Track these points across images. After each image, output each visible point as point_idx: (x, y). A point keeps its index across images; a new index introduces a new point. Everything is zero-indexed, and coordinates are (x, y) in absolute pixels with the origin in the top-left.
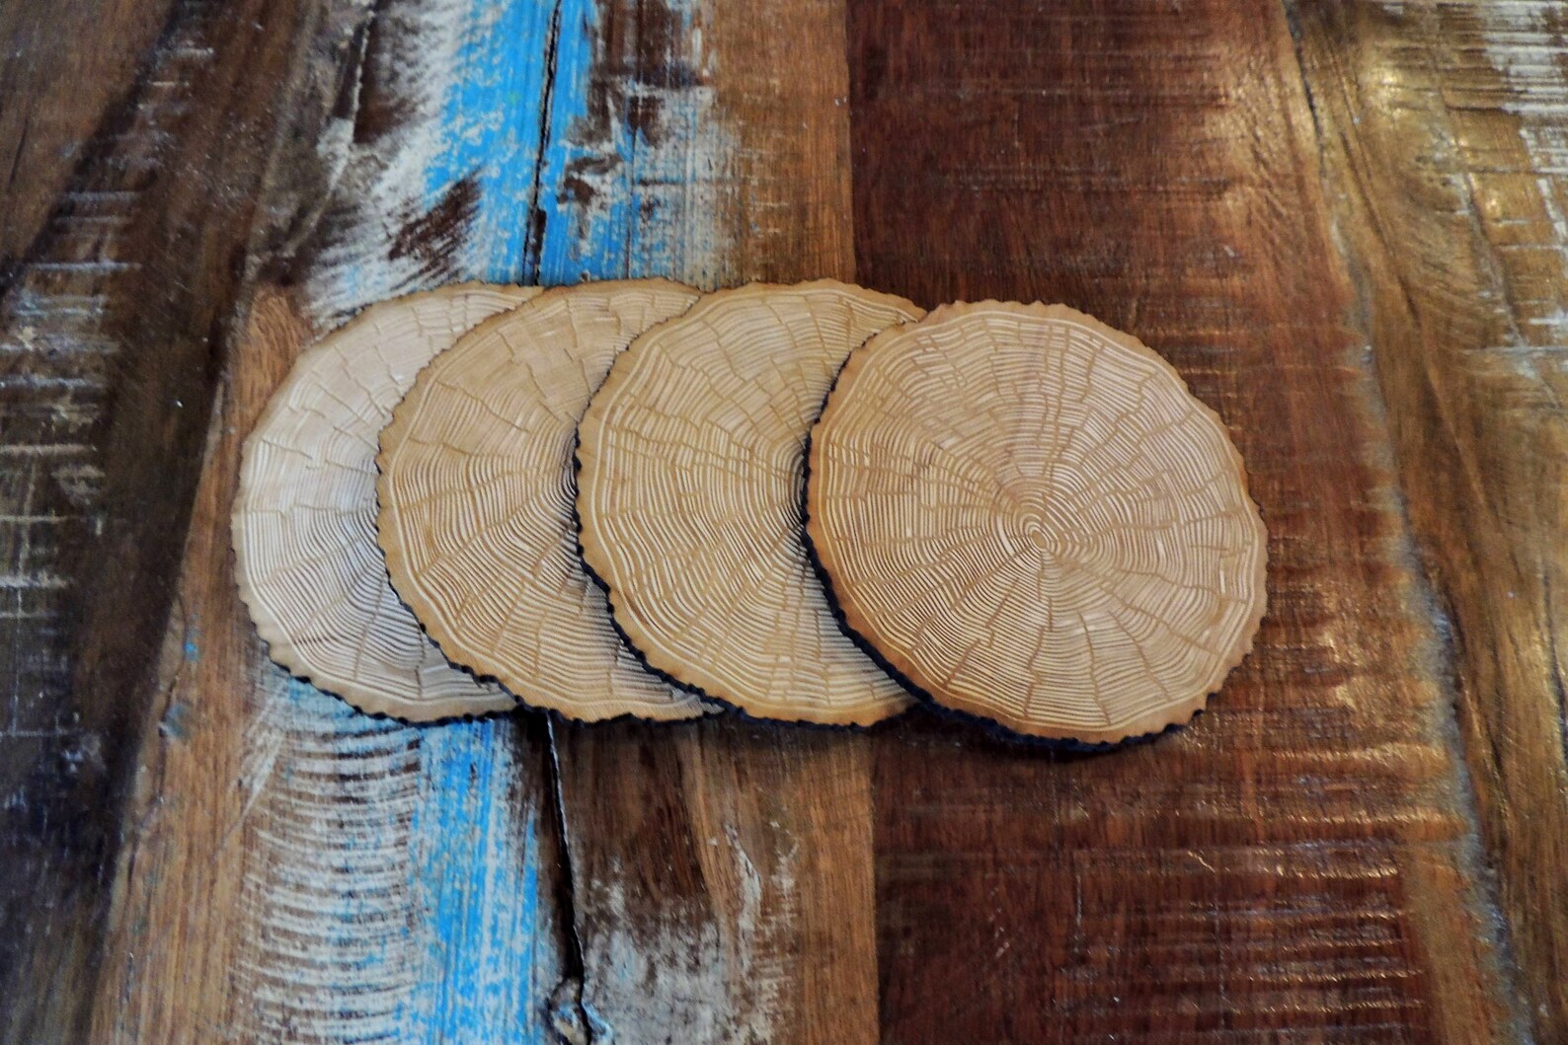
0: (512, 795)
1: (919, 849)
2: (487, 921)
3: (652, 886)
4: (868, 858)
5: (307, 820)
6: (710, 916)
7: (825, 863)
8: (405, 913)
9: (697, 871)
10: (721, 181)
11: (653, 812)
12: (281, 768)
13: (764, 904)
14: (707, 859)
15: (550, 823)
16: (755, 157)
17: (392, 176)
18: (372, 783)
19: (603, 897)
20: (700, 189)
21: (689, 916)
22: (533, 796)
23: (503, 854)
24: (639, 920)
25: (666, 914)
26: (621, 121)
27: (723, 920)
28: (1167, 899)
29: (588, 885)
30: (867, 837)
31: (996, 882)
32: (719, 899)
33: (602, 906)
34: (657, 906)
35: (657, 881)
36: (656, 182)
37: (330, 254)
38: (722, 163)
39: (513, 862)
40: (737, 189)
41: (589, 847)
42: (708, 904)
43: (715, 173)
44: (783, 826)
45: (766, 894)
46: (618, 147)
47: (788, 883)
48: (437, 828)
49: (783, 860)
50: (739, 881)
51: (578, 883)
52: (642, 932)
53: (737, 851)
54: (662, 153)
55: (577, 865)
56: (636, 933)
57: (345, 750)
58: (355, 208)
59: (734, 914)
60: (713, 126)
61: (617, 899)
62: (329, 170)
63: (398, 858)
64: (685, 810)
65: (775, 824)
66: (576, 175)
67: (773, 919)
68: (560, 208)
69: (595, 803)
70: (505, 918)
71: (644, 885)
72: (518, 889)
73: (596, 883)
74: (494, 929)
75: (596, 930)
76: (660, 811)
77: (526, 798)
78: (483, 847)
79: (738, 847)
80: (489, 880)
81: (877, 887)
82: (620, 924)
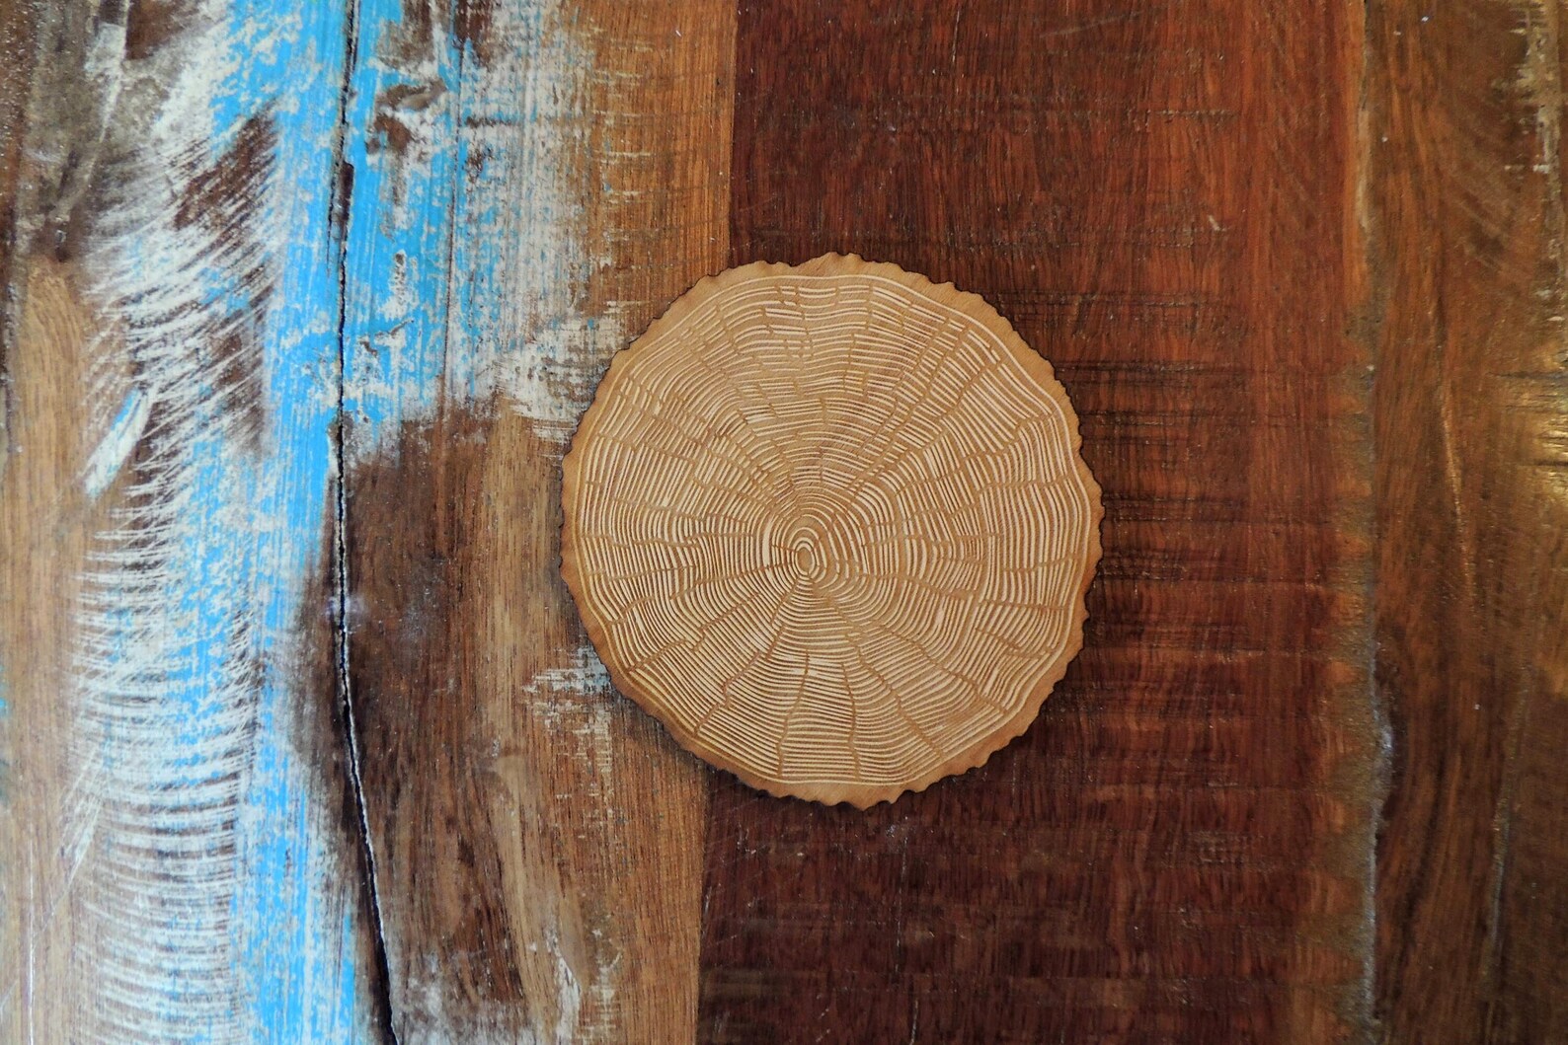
0: (328, 887)
1: (749, 964)
2: (307, 1012)
3: (469, 987)
4: (694, 973)
5: (131, 896)
6: (527, 1023)
7: (647, 976)
8: (228, 996)
9: (515, 976)
10: (567, 120)
11: (472, 912)
12: (102, 840)
13: (582, 1014)
14: (526, 966)
15: (368, 916)
16: (612, 83)
17: (173, 109)
18: (190, 862)
19: (420, 996)
20: (541, 132)
21: (507, 1021)
22: (349, 890)
23: (321, 946)
24: (457, 1021)
25: (482, 1018)
26: (445, 29)
27: (540, 1027)
28: (1010, 1029)
29: (406, 984)
30: (694, 948)
31: (827, 1003)
32: (536, 1006)
33: (419, 1005)
34: (474, 1009)
35: (476, 984)
36: (488, 122)
37: (111, 218)
38: (570, 92)
39: (330, 956)
40: (587, 132)
41: (407, 947)
42: (525, 1009)
43: (561, 108)
44: (606, 935)
45: (584, 1006)
46: (441, 67)
47: (608, 994)
48: (256, 914)
49: (604, 970)
50: (558, 989)
51: (395, 981)
52: (460, 1034)
53: (556, 958)
54: (496, 77)
55: (393, 963)
56: (453, 1034)
57: (161, 825)
58: (133, 154)
59: (552, 1022)
60: (560, 35)
61: (434, 999)
62: (100, 99)
63: (220, 941)
64: (504, 911)
65: (597, 933)
66: (389, 112)
67: (592, 1028)
68: (371, 159)
69: (412, 900)
70: (324, 1010)
71: (461, 986)
72: (336, 982)
73: (413, 982)
74: (314, 1020)
75: (412, 1030)
76: (478, 912)
77: (343, 890)
78: (301, 936)
79: (558, 954)
80: (308, 971)
81: (700, 1002)
82: (438, 1024)
